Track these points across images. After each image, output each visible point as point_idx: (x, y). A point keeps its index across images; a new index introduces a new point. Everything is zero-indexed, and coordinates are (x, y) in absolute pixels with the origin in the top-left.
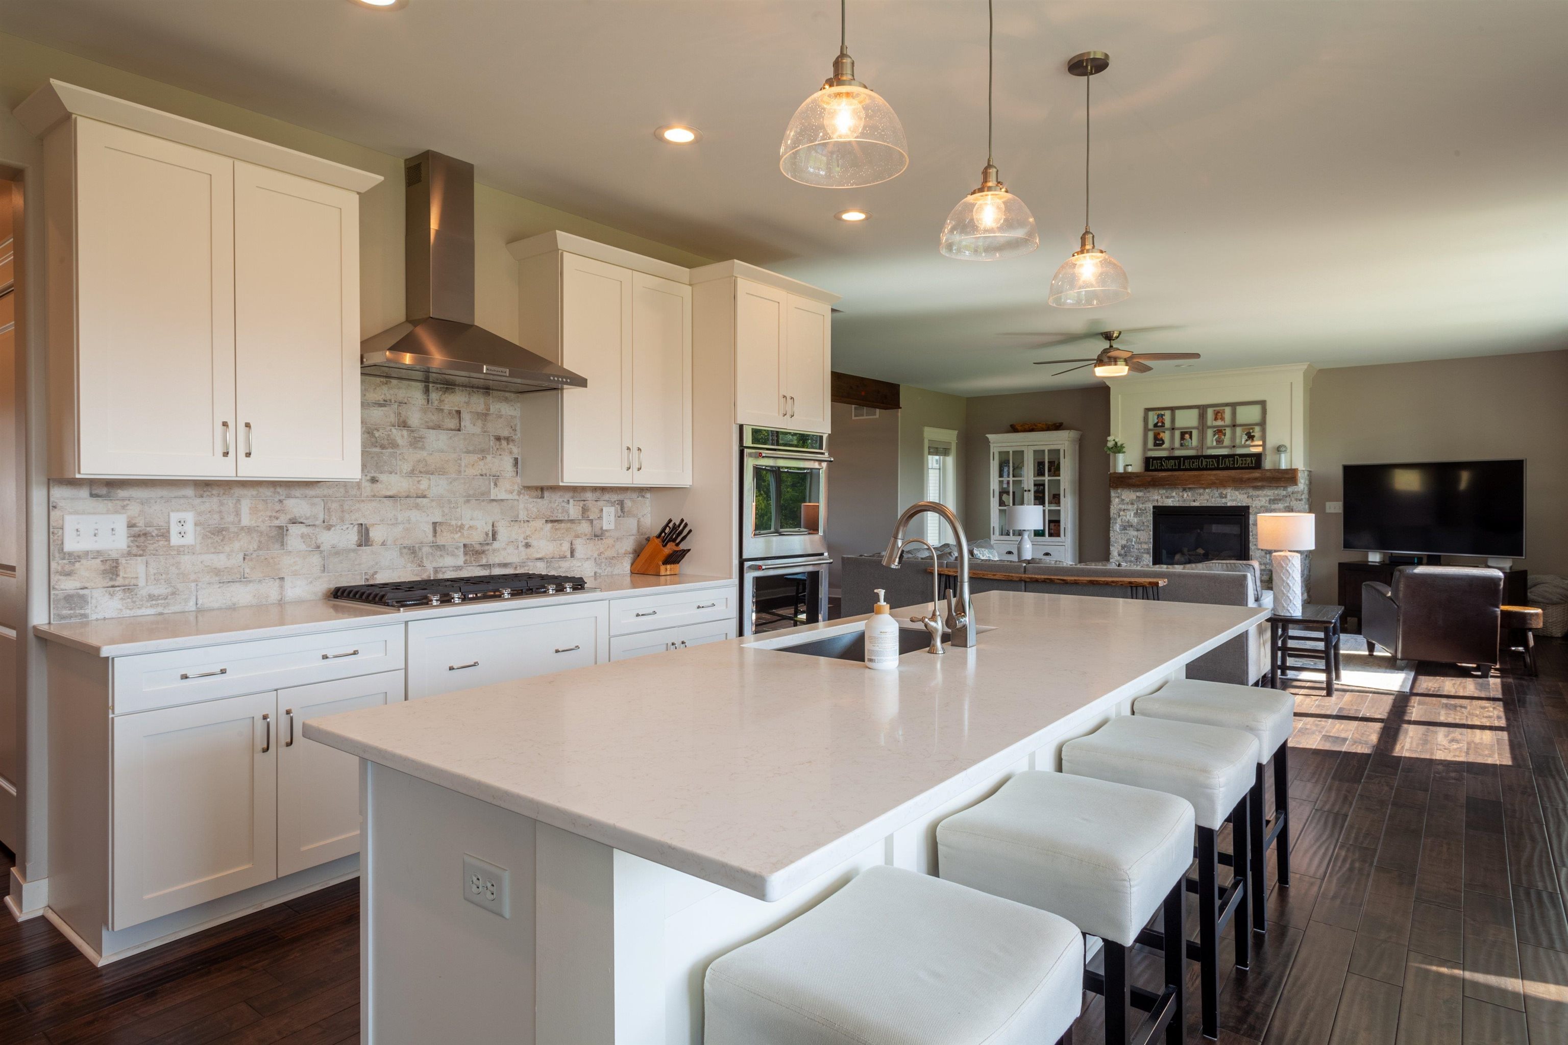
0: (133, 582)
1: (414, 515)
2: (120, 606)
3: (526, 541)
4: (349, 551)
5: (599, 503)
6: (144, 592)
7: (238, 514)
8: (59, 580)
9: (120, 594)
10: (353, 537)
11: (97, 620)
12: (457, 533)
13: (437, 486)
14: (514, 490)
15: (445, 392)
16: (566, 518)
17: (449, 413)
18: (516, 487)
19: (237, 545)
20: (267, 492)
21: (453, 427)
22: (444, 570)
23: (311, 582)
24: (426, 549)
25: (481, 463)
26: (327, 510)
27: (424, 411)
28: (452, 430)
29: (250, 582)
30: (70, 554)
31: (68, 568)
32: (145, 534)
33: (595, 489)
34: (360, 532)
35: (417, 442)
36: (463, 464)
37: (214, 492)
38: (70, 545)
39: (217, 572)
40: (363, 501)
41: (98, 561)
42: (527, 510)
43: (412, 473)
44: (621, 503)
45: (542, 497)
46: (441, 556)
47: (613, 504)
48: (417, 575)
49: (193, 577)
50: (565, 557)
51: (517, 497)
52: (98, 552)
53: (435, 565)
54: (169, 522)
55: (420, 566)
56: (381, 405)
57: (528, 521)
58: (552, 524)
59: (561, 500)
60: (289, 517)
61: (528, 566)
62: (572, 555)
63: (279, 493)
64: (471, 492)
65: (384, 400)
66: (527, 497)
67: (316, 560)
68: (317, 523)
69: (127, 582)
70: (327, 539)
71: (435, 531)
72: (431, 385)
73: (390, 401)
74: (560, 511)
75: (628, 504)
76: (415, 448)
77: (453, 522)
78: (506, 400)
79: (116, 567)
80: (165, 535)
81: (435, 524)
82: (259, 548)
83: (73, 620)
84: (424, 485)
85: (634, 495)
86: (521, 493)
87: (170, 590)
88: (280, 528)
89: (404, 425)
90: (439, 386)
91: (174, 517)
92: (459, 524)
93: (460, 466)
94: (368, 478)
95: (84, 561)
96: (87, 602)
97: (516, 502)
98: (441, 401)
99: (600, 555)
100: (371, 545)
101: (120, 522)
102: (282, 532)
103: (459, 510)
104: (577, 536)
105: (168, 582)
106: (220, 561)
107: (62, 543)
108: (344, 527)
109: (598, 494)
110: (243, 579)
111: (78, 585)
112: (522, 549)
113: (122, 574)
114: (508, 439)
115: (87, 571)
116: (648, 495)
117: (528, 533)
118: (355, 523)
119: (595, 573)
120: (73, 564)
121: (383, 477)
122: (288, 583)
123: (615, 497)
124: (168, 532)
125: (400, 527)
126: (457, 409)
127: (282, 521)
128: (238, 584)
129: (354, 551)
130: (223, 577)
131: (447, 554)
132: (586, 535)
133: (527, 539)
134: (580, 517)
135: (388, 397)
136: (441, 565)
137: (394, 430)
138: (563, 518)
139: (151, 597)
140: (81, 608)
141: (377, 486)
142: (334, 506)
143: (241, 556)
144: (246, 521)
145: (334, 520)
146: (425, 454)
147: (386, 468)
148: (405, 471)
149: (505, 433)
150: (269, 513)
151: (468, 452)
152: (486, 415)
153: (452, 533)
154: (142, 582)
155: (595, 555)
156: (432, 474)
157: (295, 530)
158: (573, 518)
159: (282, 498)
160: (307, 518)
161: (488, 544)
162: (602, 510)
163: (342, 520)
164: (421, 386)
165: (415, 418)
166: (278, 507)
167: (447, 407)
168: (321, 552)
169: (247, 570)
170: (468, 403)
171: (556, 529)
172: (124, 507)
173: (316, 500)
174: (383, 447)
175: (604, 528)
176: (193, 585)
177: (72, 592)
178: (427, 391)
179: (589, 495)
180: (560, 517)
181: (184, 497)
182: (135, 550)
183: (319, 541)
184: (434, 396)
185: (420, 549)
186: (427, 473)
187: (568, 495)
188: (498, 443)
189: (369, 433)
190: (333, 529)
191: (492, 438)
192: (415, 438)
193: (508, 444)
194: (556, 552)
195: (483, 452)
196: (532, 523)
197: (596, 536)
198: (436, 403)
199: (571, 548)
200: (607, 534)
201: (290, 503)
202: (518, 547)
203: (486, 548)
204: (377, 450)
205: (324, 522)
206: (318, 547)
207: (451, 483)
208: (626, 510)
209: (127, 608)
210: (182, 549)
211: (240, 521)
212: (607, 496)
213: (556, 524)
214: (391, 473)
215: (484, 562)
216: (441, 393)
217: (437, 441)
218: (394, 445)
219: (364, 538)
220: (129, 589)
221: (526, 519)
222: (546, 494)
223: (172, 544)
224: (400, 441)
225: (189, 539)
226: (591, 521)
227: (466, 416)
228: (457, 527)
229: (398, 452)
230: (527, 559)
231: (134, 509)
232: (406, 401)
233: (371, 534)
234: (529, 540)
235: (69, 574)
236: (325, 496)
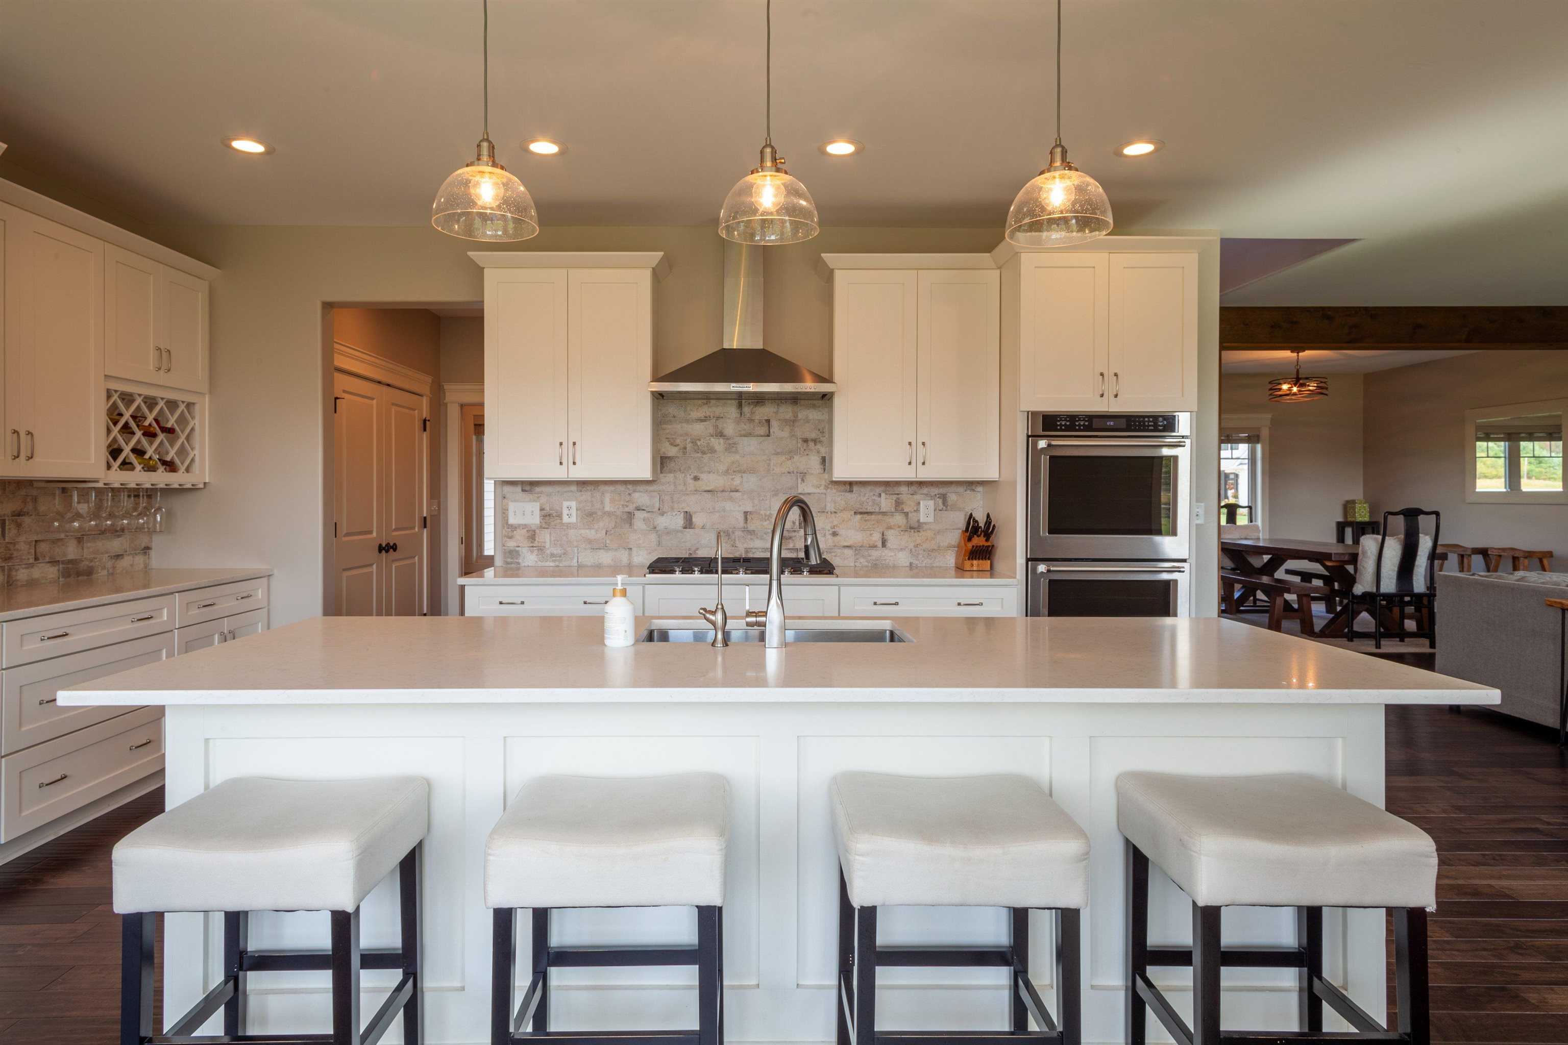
0: (543, 544)
1: (728, 505)
2: (536, 560)
3: (834, 530)
4: (677, 531)
5: (915, 497)
6: (548, 552)
7: (602, 503)
8: (506, 541)
9: (536, 552)
10: (680, 521)
11: (525, 566)
12: (765, 521)
13: (750, 482)
14: (821, 485)
15: (756, 406)
16: (877, 510)
17: (759, 423)
18: (823, 483)
19: (601, 524)
20: (621, 488)
21: (762, 434)
22: (754, 551)
23: (650, 553)
24: (738, 533)
25: (789, 462)
26: (661, 501)
27: (738, 422)
28: (762, 436)
29: (610, 550)
30: (512, 526)
31: (510, 534)
32: (549, 515)
33: (910, 484)
34: (685, 518)
35: (731, 447)
36: (772, 464)
37: (589, 488)
38: (512, 521)
39: (590, 541)
40: (688, 494)
41: (525, 530)
42: (835, 503)
43: (727, 472)
44: (944, 497)
45: (851, 491)
46: (751, 539)
47: (933, 497)
48: (731, 553)
49: (575, 544)
50: (876, 546)
51: (824, 491)
52: (525, 525)
53: (746, 546)
54: (561, 508)
55: (733, 546)
56: (702, 421)
57: (836, 513)
58: (861, 516)
59: (872, 494)
60: (635, 505)
61: (835, 552)
62: (884, 543)
63: (628, 489)
64: (779, 487)
65: (705, 417)
66: (834, 491)
67: (653, 537)
68: (654, 510)
69: (539, 545)
70: (662, 522)
71: (746, 519)
72: (743, 401)
73: (710, 417)
74: (870, 504)
75: (952, 498)
76: (730, 452)
77: (762, 512)
78: (814, 407)
79: (534, 535)
80: (560, 516)
81: (746, 513)
82: (615, 527)
83: (513, 565)
84: (737, 481)
85: (960, 489)
86: (828, 488)
87: (562, 551)
88: (629, 513)
89: (721, 435)
90: (750, 401)
91: (566, 504)
92: (768, 513)
93: (769, 465)
94: (692, 477)
95: (518, 530)
96: (519, 555)
97: (823, 496)
98: (752, 413)
99: (916, 546)
100: (694, 528)
101: (537, 506)
102: (630, 515)
103: (767, 502)
104: (889, 528)
105: (561, 546)
106: (591, 534)
107: (508, 520)
108: (674, 514)
109: (914, 488)
110: (606, 548)
111: (515, 544)
112: (829, 537)
113: (537, 539)
114: (815, 441)
115: (520, 535)
116: (980, 489)
117: (835, 523)
118: (682, 511)
119: (911, 564)
120: (513, 531)
121: (703, 476)
122: (634, 553)
123: (935, 491)
124: (562, 514)
125: (717, 514)
126: (766, 418)
127: (631, 508)
128: (602, 551)
129: (681, 532)
130: (596, 546)
131: (757, 538)
132: (899, 527)
133: (834, 528)
134: (893, 510)
135: (708, 414)
136: (751, 546)
137: (712, 439)
138: (873, 510)
139: (552, 555)
140: (517, 559)
141: (699, 483)
142: (667, 498)
143: (604, 532)
144: (608, 508)
145: (666, 508)
146: (737, 457)
147: (706, 469)
148: (721, 471)
149: (813, 435)
150: (622, 503)
151: (777, 454)
152: (794, 421)
153: (761, 521)
154: (547, 545)
155: (911, 546)
156: (744, 473)
157: (639, 515)
158: (885, 511)
159: (631, 492)
160: (647, 507)
161: (795, 531)
162: (919, 503)
163: (672, 509)
164: (735, 402)
165: (730, 428)
166: (628, 498)
167: (757, 418)
168: (657, 531)
169: (608, 542)
170: (776, 413)
171: (866, 521)
172: (538, 497)
173: (653, 494)
174: (704, 453)
175: (921, 521)
176: (576, 549)
177: (512, 548)
178: (740, 406)
179: (904, 489)
180: (870, 509)
181: (571, 491)
182: (544, 525)
183: (655, 523)
184: (746, 409)
185: (733, 533)
186: (739, 472)
187: (879, 490)
188: (805, 444)
189: (692, 443)
190: (665, 515)
191: (800, 441)
192: (730, 444)
193: (815, 445)
194: (865, 541)
195: (791, 454)
196: (839, 515)
197: (911, 528)
198: (748, 415)
199: (882, 539)
200: (925, 527)
201: (636, 495)
202: (825, 535)
203: (793, 534)
204: (699, 455)
205: (659, 509)
206: (655, 528)
207: (760, 479)
208: (949, 503)
209: (540, 561)
210: (569, 525)
211: (604, 507)
212: (925, 490)
213: (865, 516)
214: (710, 473)
215: (791, 546)
216: (752, 406)
217: (749, 446)
218: (712, 451)
219: (689, 523)
220: (541, 549)
221: (833, 510)
222: (855, 488)
223: (563, 522)
224: (717, 447)
225: (573, 519)
226: (907, 514)
227: (775, 424)
228: (766, 516)
229: (716, 456)
230: (835, 546)
231: (544, 499)
232: (722, 415)
233: (693, 520)
234: (836, 529)
235: (511, 538)
236: (660, 491)
